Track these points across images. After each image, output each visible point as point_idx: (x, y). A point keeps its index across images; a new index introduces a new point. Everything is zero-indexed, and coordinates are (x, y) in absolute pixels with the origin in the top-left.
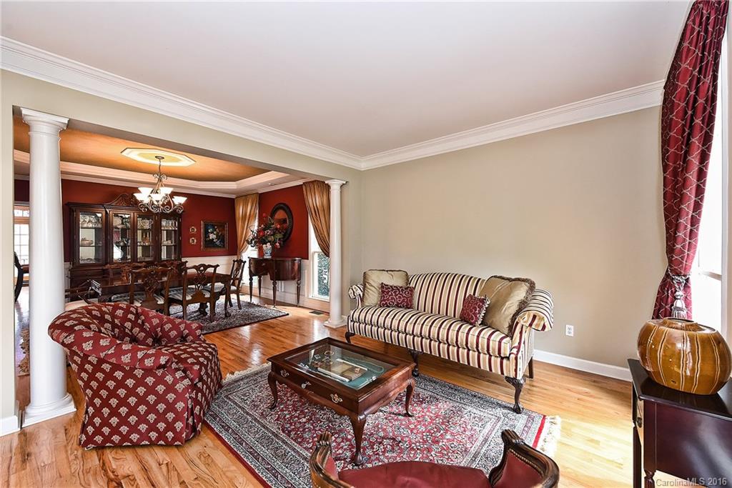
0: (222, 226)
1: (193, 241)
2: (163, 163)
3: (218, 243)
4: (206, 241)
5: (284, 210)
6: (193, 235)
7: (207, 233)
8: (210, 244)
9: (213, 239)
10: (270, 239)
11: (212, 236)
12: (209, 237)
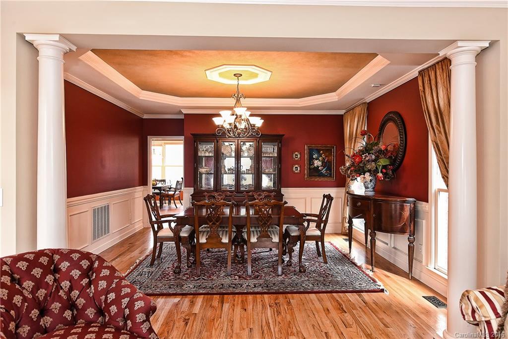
0: (328, 151)
1: (296, 169)
2: (242, 82)
3: (324, 171)
4: (310, 169)
5: (395, 122)
6: (296, 163)
7: (311, 159)
8: (315, 172)
9: (318, 167)
10: (369, 167)
11: (317, 163)
12: (313, 164)
